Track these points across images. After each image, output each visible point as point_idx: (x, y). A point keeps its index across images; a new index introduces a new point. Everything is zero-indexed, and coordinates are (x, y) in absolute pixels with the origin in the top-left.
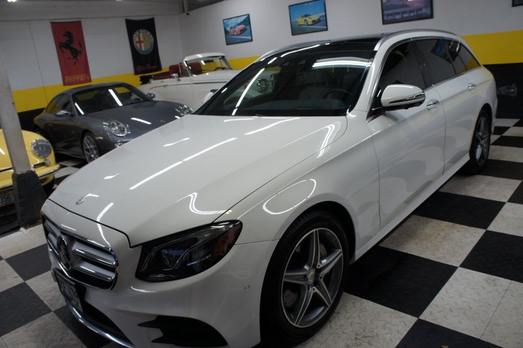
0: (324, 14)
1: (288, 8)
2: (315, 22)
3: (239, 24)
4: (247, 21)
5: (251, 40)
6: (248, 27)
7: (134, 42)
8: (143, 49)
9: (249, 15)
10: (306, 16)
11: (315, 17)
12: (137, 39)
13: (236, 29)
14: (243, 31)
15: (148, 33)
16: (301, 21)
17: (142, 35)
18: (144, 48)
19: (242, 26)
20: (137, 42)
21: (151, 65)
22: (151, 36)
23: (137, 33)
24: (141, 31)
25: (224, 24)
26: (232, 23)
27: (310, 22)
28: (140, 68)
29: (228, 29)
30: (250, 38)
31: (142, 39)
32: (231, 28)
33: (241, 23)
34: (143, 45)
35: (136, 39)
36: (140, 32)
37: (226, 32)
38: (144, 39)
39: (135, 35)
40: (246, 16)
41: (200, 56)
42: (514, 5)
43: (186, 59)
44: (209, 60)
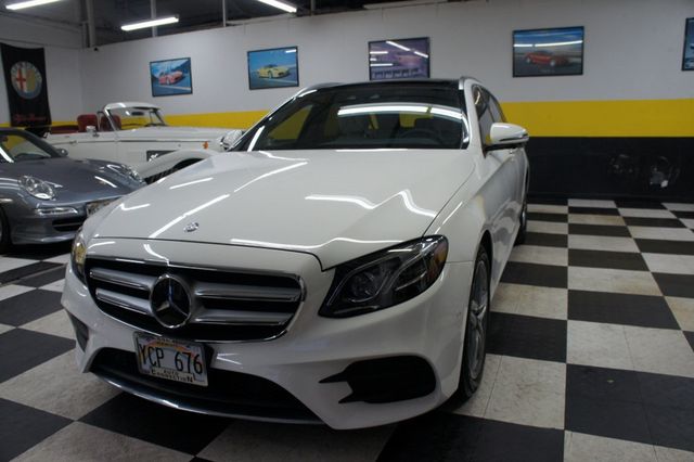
0: (295, 66)
1: (246, 54)
2: (282, 75)
3: (173, 70)
4: (186, 67)
5: (191, 92)
6: (187, 75)
7: (13, 78)
8: (26, 91)
9: (189, 59)
10: (271, 66)
11: (283, 69)
12: (17, 76)
13: (170, 76)
14: (178, 80)
15: (35, 69)
16: (263, 72)
17: (23, 70)
18: (27, 89)
19: (179, 73)
20: (17, 79)
22: (39, 74)
23: (17, 65)
24: (24, 64)
25: (151, 68)
26: (165, 67)
27: (276, 74)
28: (19, 118)
29: (157, 75)
30: (189, 89)
31: (24, 76)
32: (162, 74)
33: (177, 69)
34: (25, 84)
35: (15, 74)
36: (21, 65)
37: (154, 79)
38: (28, 75)
39: (13, 69)
40: (184, 61)
41: (122, 105)
42: (515, 75)
43: (107, 108)
44: (138, 112)
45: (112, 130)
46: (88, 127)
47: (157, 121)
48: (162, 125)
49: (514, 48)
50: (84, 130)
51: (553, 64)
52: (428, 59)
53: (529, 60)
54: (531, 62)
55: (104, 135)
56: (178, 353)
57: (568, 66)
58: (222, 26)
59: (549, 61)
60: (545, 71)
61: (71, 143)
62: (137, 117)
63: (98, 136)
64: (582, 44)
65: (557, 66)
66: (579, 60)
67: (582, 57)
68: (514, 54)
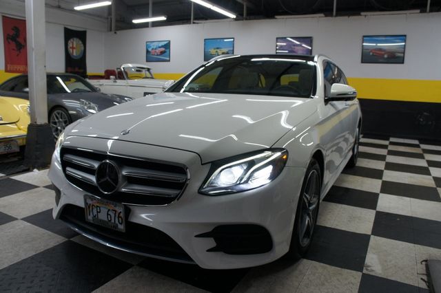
0: (232, 49)
1: (203, 40)
2: (223, 54)
3: (160, 47)
4: (167, 46)
5: (169, 61)
6: (168, 50)
7: (69, 47)
8: (74, 54)
9: (170, 41)
10: (218, 48)
11: (225, 50)
13: (157, 51)
14: (162, 53)
16: (213, 51)
17: (75, 43)
19: (163, 49)
21: (80, 69)
22: (82, 45)
23: (72, 40)
25: (147, 45)
26: (154, 45)
27: (220, 53)
28: (69, 69)
29: (150, 49)
30: (168, 59)
31: (74, 46)
32: (153, 49)
33: (162, 47)
35: (70, 45)
36: (74, 40)
37: (148, 52)
38: (76, 46)
39: (69, 42)
40: (166, 43)
41: (130, 65)
42: (362, 62)
43: (123, 66)
44: (139, 70)
45: (125, 79)
46: (111, 77)
47: (149, 75)
48: (152, 78)
49: (363, 46)
50: (108, 78)
51: (386, 56)
52: (311, 50)
53: (371, 54)
54: (373, 55)
55: (120, 82)
56: (109, 210)
57: (395, 58)
58: (190, 23)
59: (383, 55)
60: (381, 60)
61: (101, 85)
62: (138, 73)
63: (116, 82)
64: (405, 45)
65: (388, 58)
66: (402, 55)
67: (404, 53)
68: (363, 50)
